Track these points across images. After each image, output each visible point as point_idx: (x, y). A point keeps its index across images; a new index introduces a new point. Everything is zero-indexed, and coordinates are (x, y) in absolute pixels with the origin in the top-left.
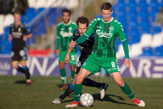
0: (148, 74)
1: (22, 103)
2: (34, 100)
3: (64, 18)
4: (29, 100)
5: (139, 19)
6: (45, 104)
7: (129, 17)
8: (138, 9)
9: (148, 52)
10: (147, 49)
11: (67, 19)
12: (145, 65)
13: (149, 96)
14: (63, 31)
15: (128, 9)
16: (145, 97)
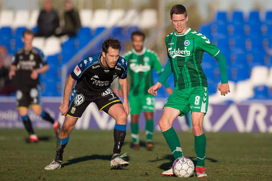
0: (262, 127)
1: (71, 171)
2: (90, 166)
3: (136, 43)
4: (83, 166)
5: (249, 44)
6: (107, 171)
7: (232, 42)
8: (247, 29)
9: (262, 93)
10: (261, 89)
11: (138, 46)
12: (257, 113)
13: (264, 159)
14: (135, 63)
15: (231, 29)
16: (257, 161)
